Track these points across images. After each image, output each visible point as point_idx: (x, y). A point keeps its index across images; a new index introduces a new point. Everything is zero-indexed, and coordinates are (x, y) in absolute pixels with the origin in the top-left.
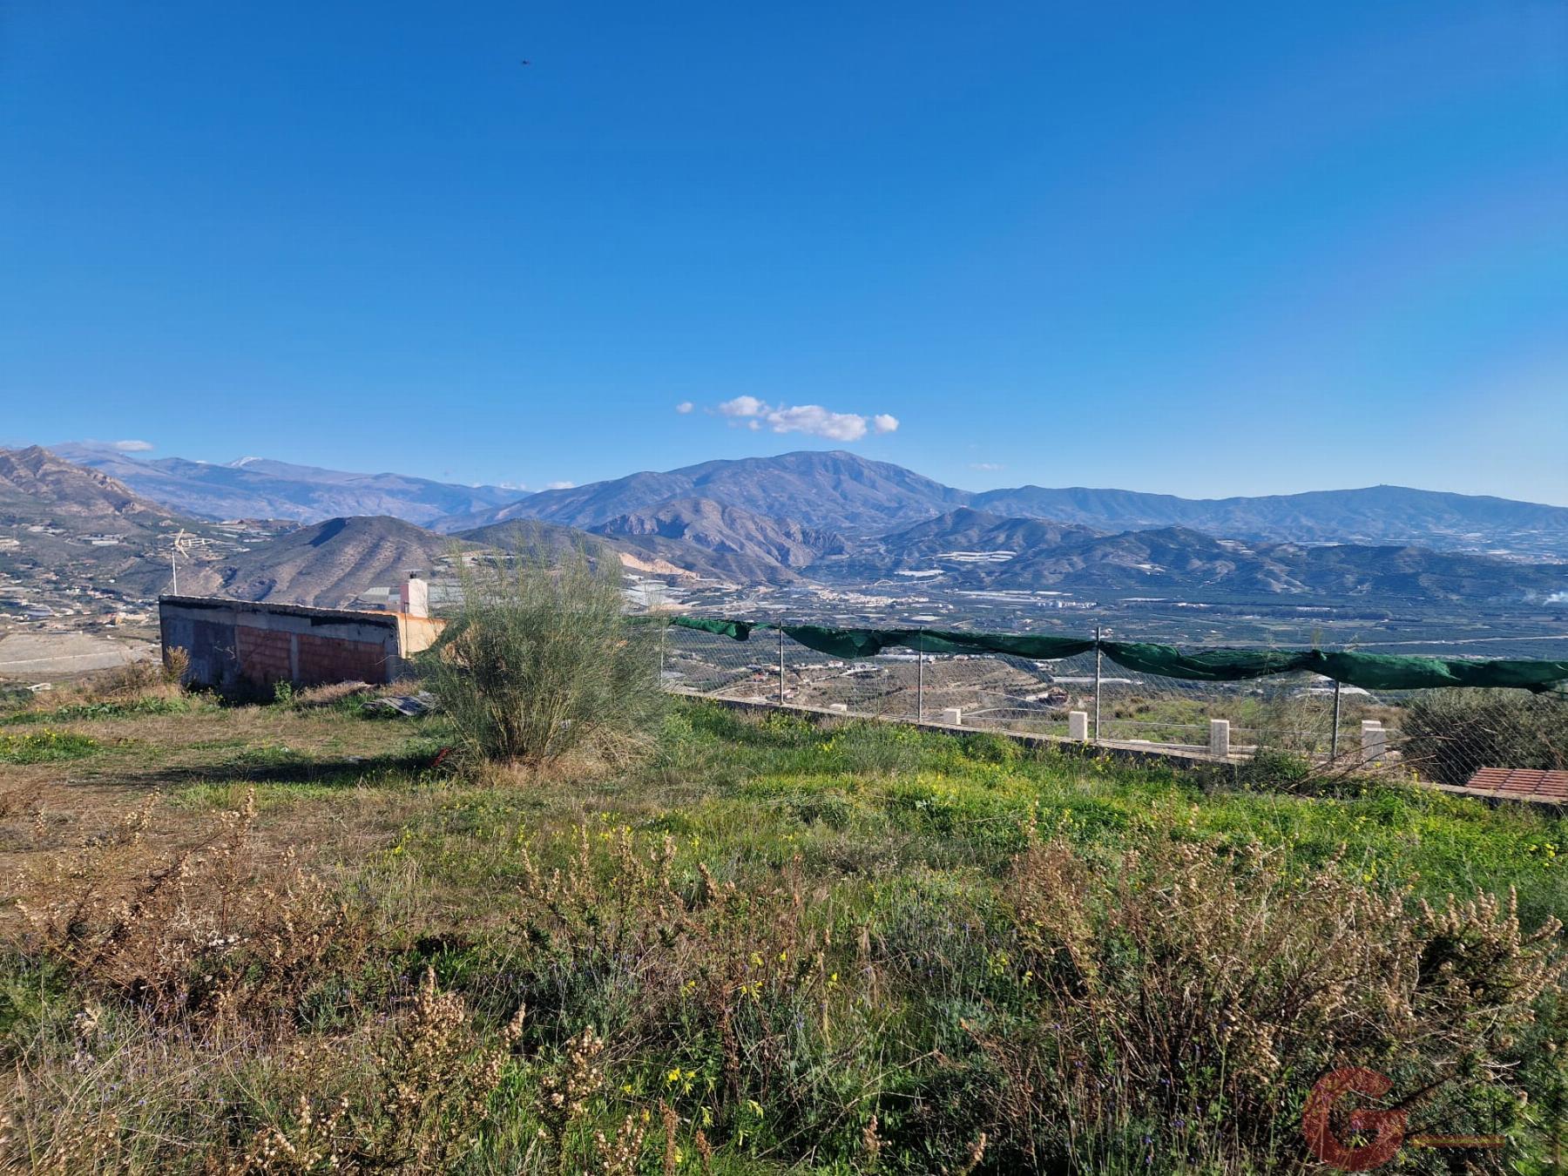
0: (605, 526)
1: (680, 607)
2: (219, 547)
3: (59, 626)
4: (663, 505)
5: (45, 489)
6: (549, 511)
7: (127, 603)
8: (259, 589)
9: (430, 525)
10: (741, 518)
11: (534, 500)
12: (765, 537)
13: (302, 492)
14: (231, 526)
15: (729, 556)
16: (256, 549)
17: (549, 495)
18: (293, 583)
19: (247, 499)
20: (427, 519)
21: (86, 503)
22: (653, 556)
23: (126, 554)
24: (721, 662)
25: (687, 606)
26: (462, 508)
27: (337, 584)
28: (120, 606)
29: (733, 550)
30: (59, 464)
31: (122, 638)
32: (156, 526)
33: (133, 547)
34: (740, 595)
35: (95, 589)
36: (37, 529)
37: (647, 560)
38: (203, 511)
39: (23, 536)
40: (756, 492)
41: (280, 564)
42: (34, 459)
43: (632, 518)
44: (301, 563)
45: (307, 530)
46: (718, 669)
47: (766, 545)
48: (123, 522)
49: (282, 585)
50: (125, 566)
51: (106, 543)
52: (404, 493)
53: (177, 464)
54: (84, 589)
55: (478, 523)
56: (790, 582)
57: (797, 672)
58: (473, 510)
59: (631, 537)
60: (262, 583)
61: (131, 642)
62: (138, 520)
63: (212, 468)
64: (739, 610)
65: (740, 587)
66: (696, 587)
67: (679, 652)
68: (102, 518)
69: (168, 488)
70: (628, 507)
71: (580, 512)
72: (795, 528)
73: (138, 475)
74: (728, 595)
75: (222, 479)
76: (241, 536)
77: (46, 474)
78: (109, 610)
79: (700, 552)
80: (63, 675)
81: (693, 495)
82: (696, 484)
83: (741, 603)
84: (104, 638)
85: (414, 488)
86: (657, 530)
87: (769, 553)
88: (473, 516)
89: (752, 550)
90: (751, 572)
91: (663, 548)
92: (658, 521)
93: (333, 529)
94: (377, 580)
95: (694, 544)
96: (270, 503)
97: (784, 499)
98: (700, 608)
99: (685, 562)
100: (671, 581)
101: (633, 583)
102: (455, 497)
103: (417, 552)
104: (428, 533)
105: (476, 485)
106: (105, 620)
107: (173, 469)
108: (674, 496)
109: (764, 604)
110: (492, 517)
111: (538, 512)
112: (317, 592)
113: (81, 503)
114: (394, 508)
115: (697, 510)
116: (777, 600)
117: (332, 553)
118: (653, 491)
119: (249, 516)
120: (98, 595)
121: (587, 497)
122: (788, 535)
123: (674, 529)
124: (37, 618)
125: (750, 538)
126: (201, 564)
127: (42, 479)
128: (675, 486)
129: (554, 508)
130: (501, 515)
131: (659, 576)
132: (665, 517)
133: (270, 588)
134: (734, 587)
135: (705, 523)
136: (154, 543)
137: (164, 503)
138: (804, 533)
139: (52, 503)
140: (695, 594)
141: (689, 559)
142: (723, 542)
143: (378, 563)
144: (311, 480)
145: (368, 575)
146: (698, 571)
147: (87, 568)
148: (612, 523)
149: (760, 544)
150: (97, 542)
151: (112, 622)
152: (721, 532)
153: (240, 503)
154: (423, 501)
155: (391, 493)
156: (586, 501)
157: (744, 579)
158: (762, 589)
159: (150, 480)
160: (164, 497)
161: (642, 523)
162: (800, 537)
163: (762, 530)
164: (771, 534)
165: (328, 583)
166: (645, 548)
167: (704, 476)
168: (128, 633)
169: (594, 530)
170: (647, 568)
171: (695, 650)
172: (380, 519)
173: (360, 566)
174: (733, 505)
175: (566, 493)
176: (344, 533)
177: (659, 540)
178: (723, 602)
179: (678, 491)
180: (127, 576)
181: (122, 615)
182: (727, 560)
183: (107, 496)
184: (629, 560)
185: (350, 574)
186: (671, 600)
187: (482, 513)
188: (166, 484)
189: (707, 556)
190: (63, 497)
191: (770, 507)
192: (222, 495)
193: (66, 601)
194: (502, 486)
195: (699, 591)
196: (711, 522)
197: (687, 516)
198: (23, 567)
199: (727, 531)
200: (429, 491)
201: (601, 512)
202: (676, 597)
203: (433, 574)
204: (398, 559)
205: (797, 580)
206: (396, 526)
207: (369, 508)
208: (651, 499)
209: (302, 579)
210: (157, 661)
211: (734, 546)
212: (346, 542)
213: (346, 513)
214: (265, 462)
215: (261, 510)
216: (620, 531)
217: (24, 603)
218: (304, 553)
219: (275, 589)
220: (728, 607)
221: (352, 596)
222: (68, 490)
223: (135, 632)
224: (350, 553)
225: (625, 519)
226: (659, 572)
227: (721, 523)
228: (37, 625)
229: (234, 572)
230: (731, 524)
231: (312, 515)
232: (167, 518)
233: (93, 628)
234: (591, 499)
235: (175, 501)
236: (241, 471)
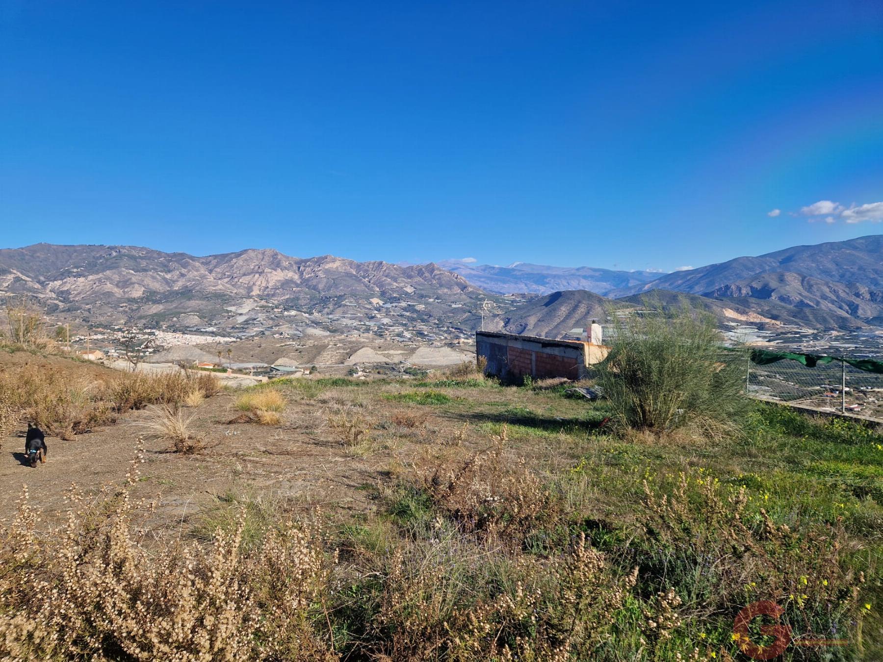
0: (713, 292)
1: (767, 344)
2: (503, 307)
3: (439, 344)
4: (756, 278)
5: (434, 282)
6: (676, 284)
7: (464, 334)
8: (520, 328)
9: (606, 294)
10: (817, 284)
11: (667, 278)
12: (838, 297)
13: (541, 279)
14: (508, 297)
15: (807, 311)
16: (519, 308)
17: (677, 274)
18: (536, 326)
19: (516, 283)
20: (604, 291)
21: (450, 288)
22: (747, 310)
23: (464, 312)
24: (799, 382)
25: (772, 343)
26: (624, 284)
27: (556, 327)
28: (462, 335)
29: (810, 306)
30: (440, 270)
31: (462, 351)
32: (477, 298)
33: (467, 308)
34: (815, 337)
35: (452, 328)
36: (431, 300)
37: (743, 313)
38: (496, 290)
39: (426, 304)
40: (830, 266)
41: (529, 316)
42: (431, 269)
43: (733, 287)
44: (539, 315)
45: (543, 298)
46: (797, 386)
47: (839, 302)
48: (464, 296)
49: (530, 327)
50: (464, 317)
51: (457, 306)
52: (592, 277)
53: (487, 268)
54: (448, 328)
55: (633, 292)
56: (858, 328)
57: (864, 393)
58: (630, 285)
59: (732, 299)
60: (521, 325)
61: (465, 352)
62: (470, 295)
63: (501, 269)
64: (815, 347)
65: (815, 331)
66: (780, 331)
67: (766, 373)
68: (455, 294)
69: (482, 280)
70: (730, 280)
71: (697, 284)
72: (863, 290)
73: (470, 274)
74: (805, 336)
75: (505, 274)
76: (512, 302)
77: (435, 275)
78: (458, 337)
79: (783, 307)
80: (439, 366)
81: (779, 270)
82: (781, 263)
83: (817, 343)
84: (455, 350)
85: (597, 274)
86: (750, 293)
87: (841, 308)
88: (630, 288)
89: (825, 305)
90: (824, 320)
91: (755, 306)
92: (752, 288)
93: (556, 297)
94: (577, 324)
95: (779, 302)
96: (526, 285)
97: (855, 269)
98: (783, 345)
99: (771, 314)
100: (761, 327)
101: (733, 328)
102: (621, 278)
103: (598, 309)
104: (605, 298)
105: (632, 271)
106: (456, 342)
107: (484, 270)
108: (764, 271)
109: (835, 344)
110: (640, 289)
111: (670, 285)
112: (547, 330)
113: (448, 288)
114: (586, 285)
115: (781, 280)
116: (847, 341)
117: (554, 310)
118: (748, 269)
119: (516, 292)
120: (453, 330)
121: (702, 275)
122: (858, 295)
123: (764, 293)
124: (430, 340)
125: (824, 297)
126: (495, 316)
127: (434, 278)
128: (764, 265)
129: (680, 282)
130: (646, 287)
131: (752, 323)
132: (757, 285)
133: (525, 328)
134: (811, 331)
135: (788, 288)
136: (476, 305)
137: (480, 287)
138: (872, 294)
139: (437, 289)
140: (778, 336)
141: (775, 312)
142: (802, 301)
143: (577, 315)
144: (545, 272)
145: (572, 321)
146: (781, 320)
147: (449, 317)
148: (718, 290)
149: (833, 302)
150: (454, 306)
151: (459, 343)
152: (800, 294)
153: (513, 285)
154: (603, 281)
155: (585, 277)
156: (701, 277)
157: (819, 326)
158: (834, 333)
159: (475, 276)
160: (480, 284)
161: (740, 289)
162: (868, 296)
163: (835, 292)
164: (842, 294)
165: (552, 326)
166: (742, 305)
167: (787, 258)
168: (465, 348)
169: (706, 295)
170: (743, 318)
171: (780, 373)
172: (579, 291)
173: (569, 316)
174: (811, 276)
175: (688, 273)
176: (560, 300)
177: (753, 300)
178: (802, 341)
179: (767, 268)
180: (465, 321)
181: (463, 340)
182: (805, 313)
183: (458, 284)
184: (730, 313)
185: (563, 321)
186: (760, 339)
187: (635, 287)
188: (481, 277)
189: (789, 311)
190: (441, 286)
191: (842, 276)
192: (504, 282)
193: (441, 333)
194: (648, 270)
195: (782, 333)
196: (793, 287)
197: (773, 284)
198: (426, 317)
199: (805, 293)
200: (605, 275)
201: (711, 283)
202: (765, 337)
203: (607, 321)
204: (588, 313)
205: (865, 327)
206: (587, 295)
207: (574, 285)
208: (745, 274)
209: (540, 323)
210: (475, 362)
211: (811, 304)
212: (561, 304)
213: (562, 289)
214: (524, 264)
215: (522, 289)
216: (724, 295)
217: (426, 333)
218: (541, 310)
219: (527, 328)
220: (805, 345)
221: (564, 333)
222: (443, 282)
223: (467, 348)
224: (563, 310)
225: (727, 287)
226: (752, 320)
227: (801, 288)
228: (430, 343)
229: (509, 320)
230: (809, 288)
231: (545, 291)
232: (480, 294)
233: (451, 345)
234: (704, 275)
235: (485, 285)
236: (513, 270)
